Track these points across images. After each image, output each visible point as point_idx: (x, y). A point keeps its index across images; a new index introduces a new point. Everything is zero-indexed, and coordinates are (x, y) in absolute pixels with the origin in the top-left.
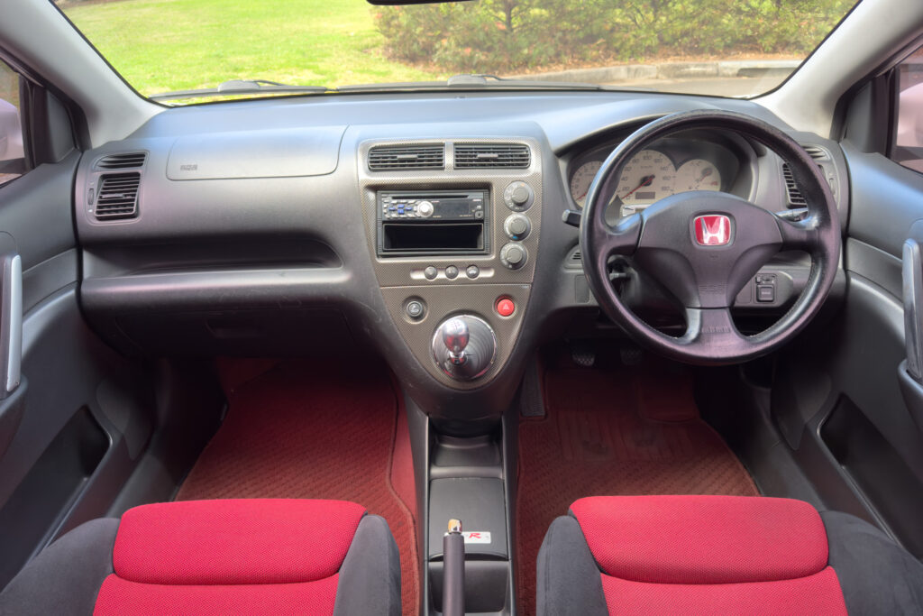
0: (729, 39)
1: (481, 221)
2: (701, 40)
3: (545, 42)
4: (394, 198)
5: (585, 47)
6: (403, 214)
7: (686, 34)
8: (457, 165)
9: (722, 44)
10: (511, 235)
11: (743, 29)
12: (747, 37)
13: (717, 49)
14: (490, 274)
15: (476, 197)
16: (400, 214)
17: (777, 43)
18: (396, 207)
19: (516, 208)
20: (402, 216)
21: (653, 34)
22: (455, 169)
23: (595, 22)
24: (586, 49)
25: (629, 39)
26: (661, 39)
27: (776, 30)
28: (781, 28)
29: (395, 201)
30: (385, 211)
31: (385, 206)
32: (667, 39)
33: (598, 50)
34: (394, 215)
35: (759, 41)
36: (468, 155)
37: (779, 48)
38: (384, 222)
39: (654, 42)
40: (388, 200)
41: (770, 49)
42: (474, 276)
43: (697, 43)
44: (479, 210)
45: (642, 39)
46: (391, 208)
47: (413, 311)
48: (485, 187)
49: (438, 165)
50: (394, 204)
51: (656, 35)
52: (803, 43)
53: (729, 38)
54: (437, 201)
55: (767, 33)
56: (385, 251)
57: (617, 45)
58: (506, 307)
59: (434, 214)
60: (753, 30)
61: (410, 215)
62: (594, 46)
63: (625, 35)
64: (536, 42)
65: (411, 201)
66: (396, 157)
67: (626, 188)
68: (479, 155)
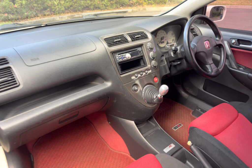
0: (82, 7)
1: (142, 56)
2: (76, 8)
3: (32, 11)
4: (119, 54)
5: (44, 11)
6: (123, 59)
7: (71, 6)
8: (132, 40)
9: (81, 8)
10: (152, 58)
11: (85, 4)
12: (86, 6)
13: (80, 10)
14: (150, 71)
15: (139, 49)
16: (122, 59)
17: (94, 7)
18: (121, 57)
19: (151, 50)
20: (123, 60)
21: (62, 7)
22: (132, 42)
23: (45, 4)
24: (44, 12)
25: (57, 8)
26: (65, 8)
27: (93, 4)
28: (94, 3)
29: (120, 55)
30: (118, 59)
31: (117, 57)
32: (67, 8)
33: (48, 12)
34: (121, 60)
35: (90, 7)
36: (134, 37)
37: (95, 9)
38: (118, 63)
39: (63, 9)
40: (117, 56)
41: (93, 9)
42: (147, 73)
43: (75, 9)
44: (142, 53)
45: (60, 8)
46: (119, 58)
47: (136, 89)
48: (141, 46)
49: (126, 41)
50: (120, 56)
51: (64, 7)
52: (100, 7)
53: (83, 7)
54: (131, 53)
55: (91, 5)
56: (121, 73)
57: (54, 10)
58: (156, 80)
59: (131, 57)
60: (87, 4)
61: (126, 59)
62: (46, 11)
63: (55, 7)
64: (28, 11)
65: (124, 54)
66: (114, 41)
67: (158, 41)
68: (136, 36)
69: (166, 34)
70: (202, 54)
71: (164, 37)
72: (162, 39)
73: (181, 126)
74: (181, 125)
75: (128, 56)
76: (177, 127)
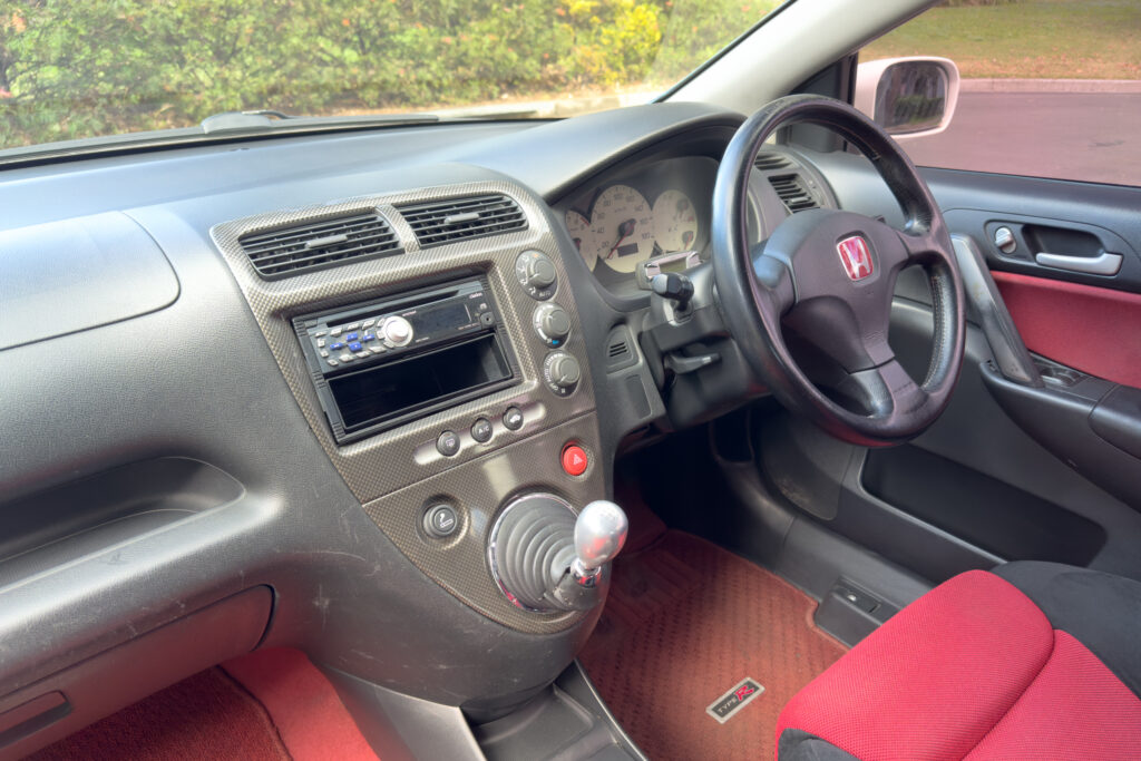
0: (326, 95)
1: (492, 329)
2: (295, 97)
3: (84, 114)
4: (331, 324)
5: (144, 116)
6: (360, 350)
7: (273, 91)
8: (422, 241)
9: (321, 101)
10: (550, 341)
11: (340, 81)
12: (344, 90)
13: (317, 107)
14: (539, 413)
15: (471, 289)
16: (355, 352)
17: (380, 96)
18: (343, 340)
19: (541, 295)
20: (361, 354)
21: (233, 93)
22: (422, 248)
23: (150, 80)
24: (146, 120)
25: (205, 102)
26: (244, 99)
27: (375, 80)
28: (381, 78)
29: (337, 330)
30: (324, 353)
31: (320, 342)
32: (253, 99)
33: (165, 119)
34: (346, 356)
35: (360, 95)
36: (432, 221)
37: (385, 103)
38: (326, 376)
39: (239, 104)
40: (322, 336)
41: (375, 103)
42: (518, 424)
43: (291, 101)
44: (484, 311)
45: (221, 101)
46: (332, 345)
47: (443, 525)
48: (481, 270)
49: (386, 245)
50: (337, 336)
51: (238, 95)
52: (407, 94)
53: (327, 93)
54: (412, 312)
55: (365, 85)
56: (347, 432)
57: (191, 110)
58: (577, 460)
59: (415, 338)
60: (349, 80)
61: (377, 348)
62: (156, 114)
63: (197, 97)
64: (68, 115)
65: (368, 322)
66: (303, 246)
67: (605, 245)
68: (450, 219)
69: (646, 205)
70: (824, 311)
71: (632, 222)
72: (623, 231)
73: (755, 695)
74: (757, 689)
75: (395, 330)
76: (734, 700)
